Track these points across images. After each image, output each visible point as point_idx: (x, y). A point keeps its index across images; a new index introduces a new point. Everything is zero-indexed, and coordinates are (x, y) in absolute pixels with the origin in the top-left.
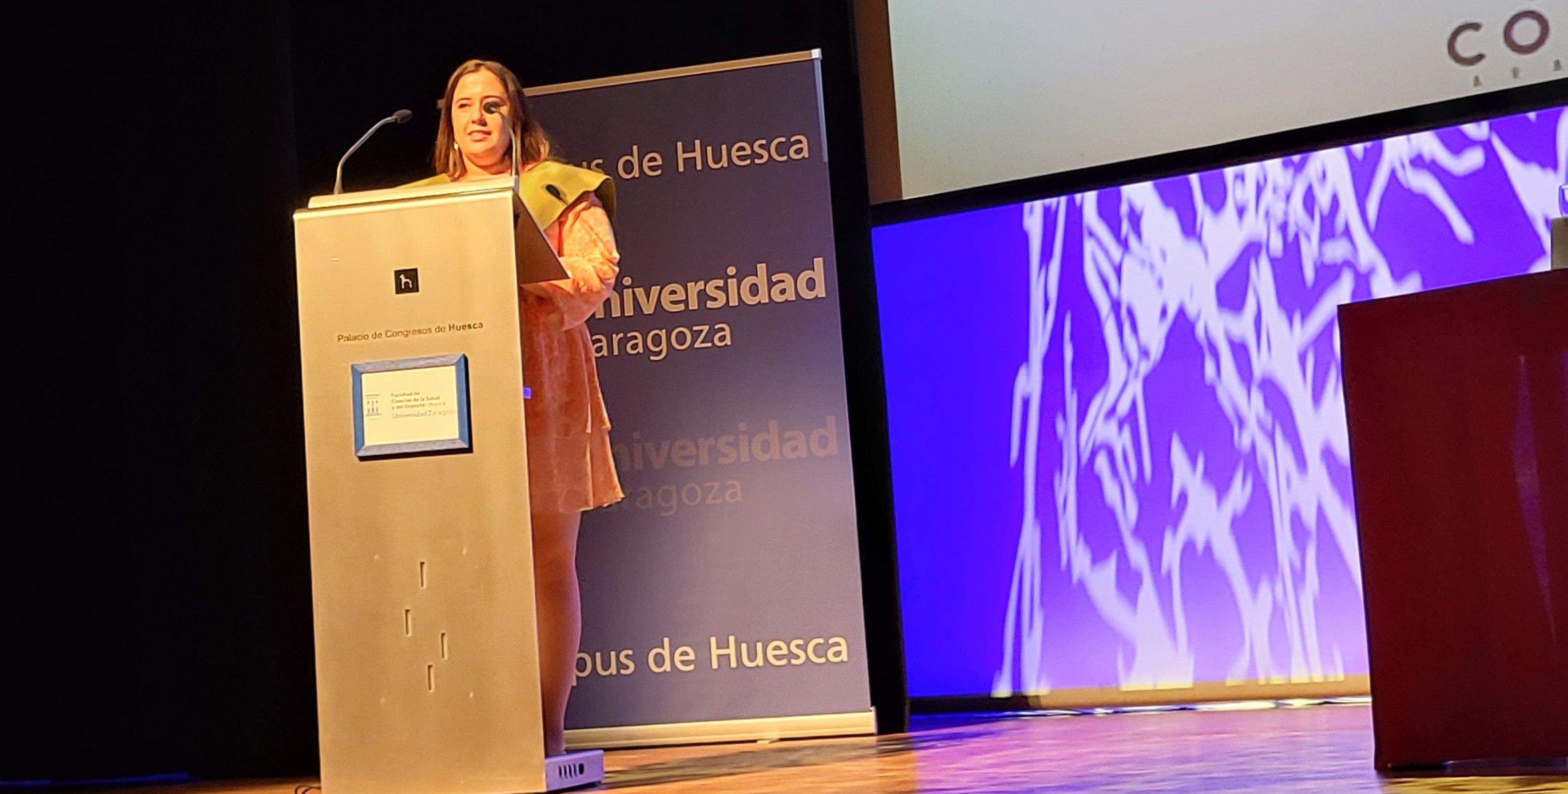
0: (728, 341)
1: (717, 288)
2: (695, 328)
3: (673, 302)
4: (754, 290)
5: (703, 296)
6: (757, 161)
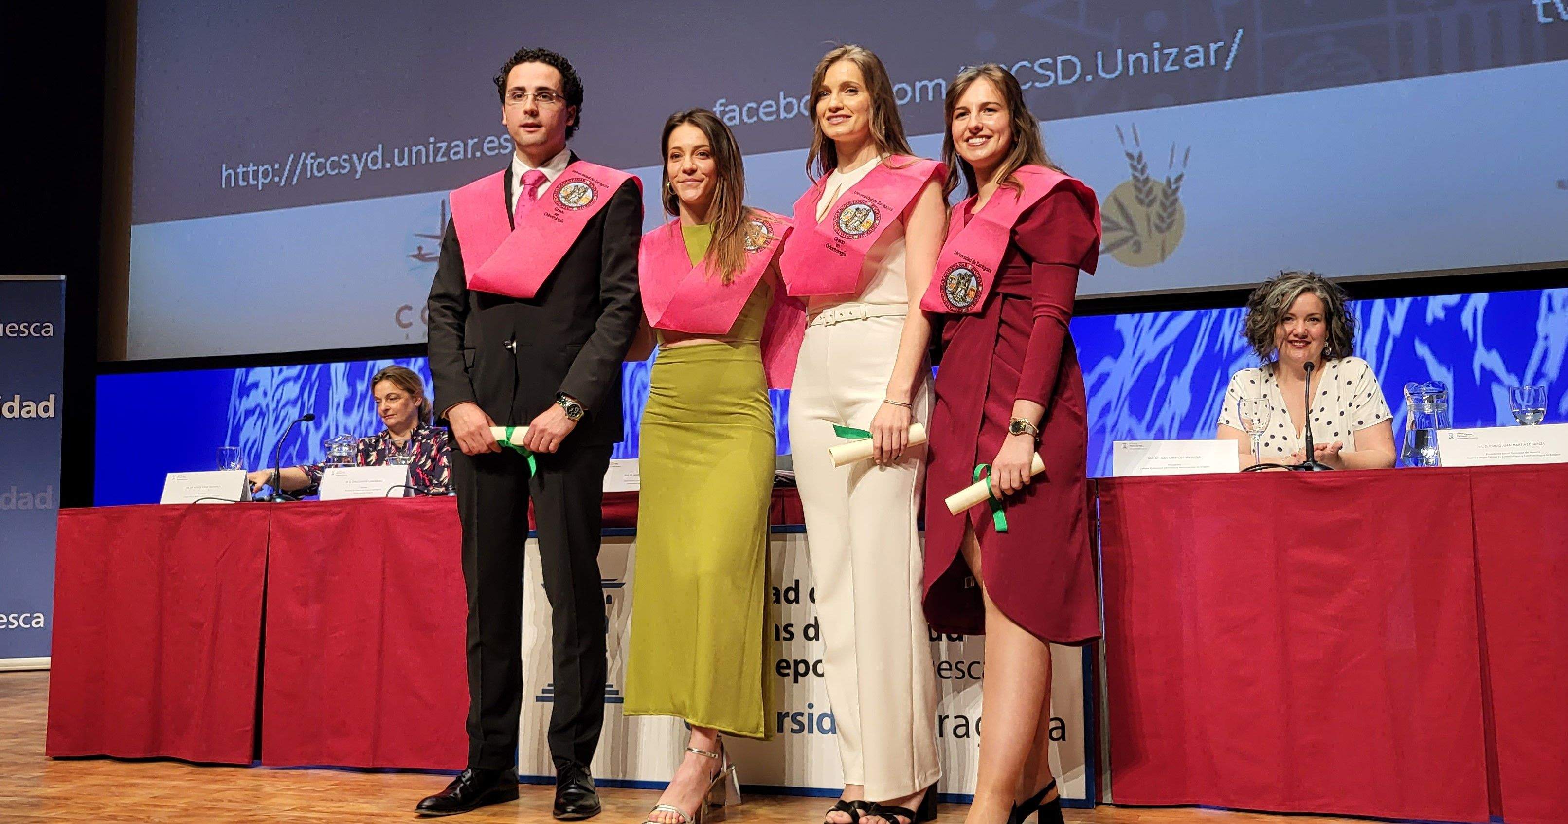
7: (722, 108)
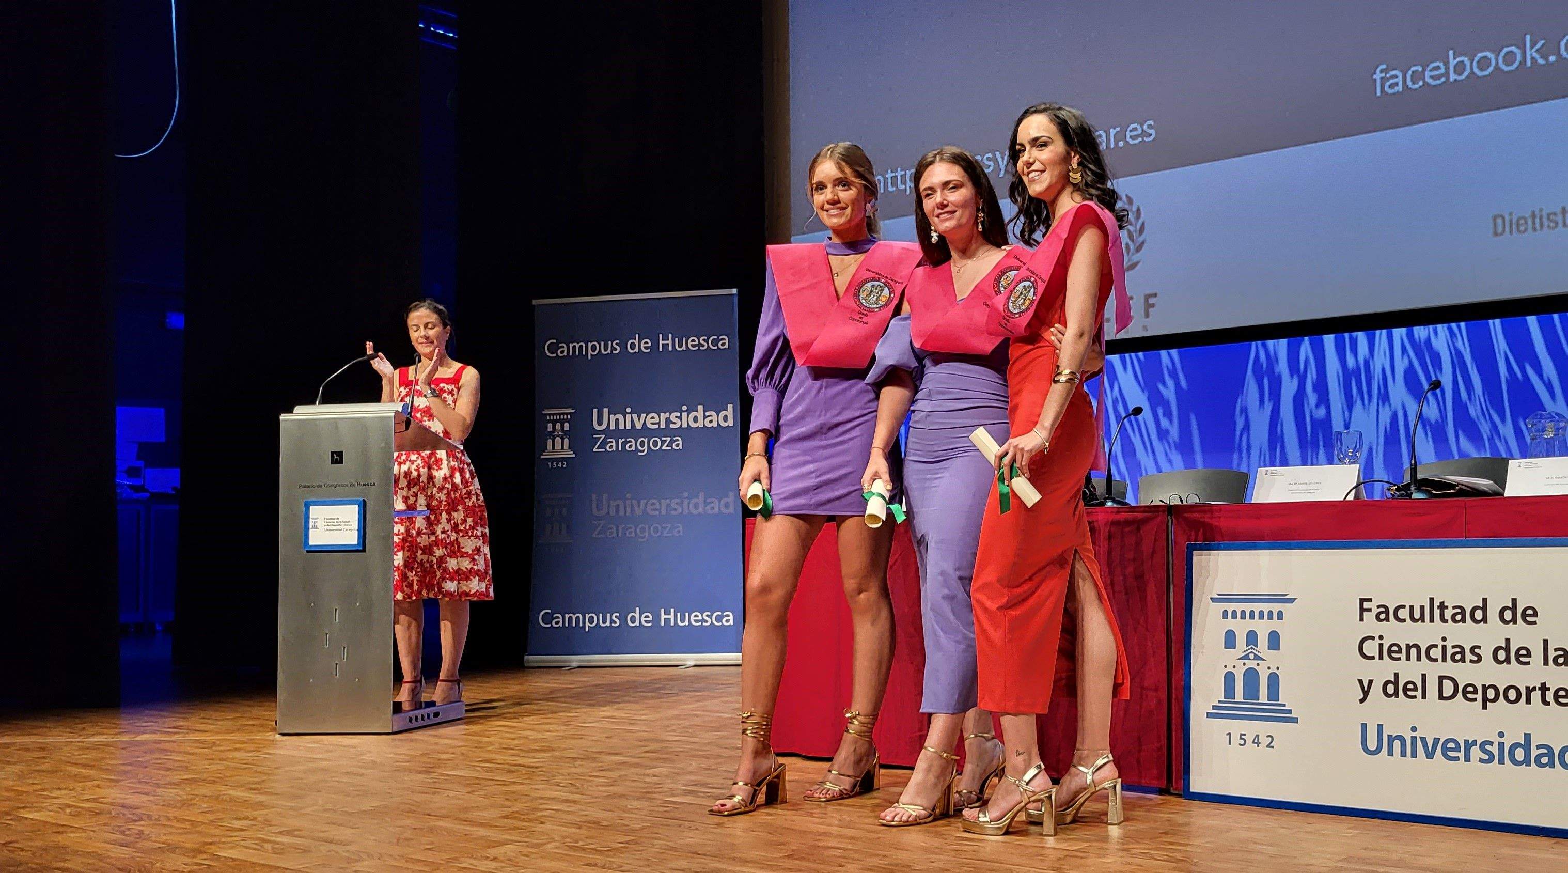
0: (680, 447)
1: (676, 417)
2: (663, 439)
3: (652, 424)
4: (696, 420)
5: (668, 421)
6: (701, 348)
7: (1383, 75)
